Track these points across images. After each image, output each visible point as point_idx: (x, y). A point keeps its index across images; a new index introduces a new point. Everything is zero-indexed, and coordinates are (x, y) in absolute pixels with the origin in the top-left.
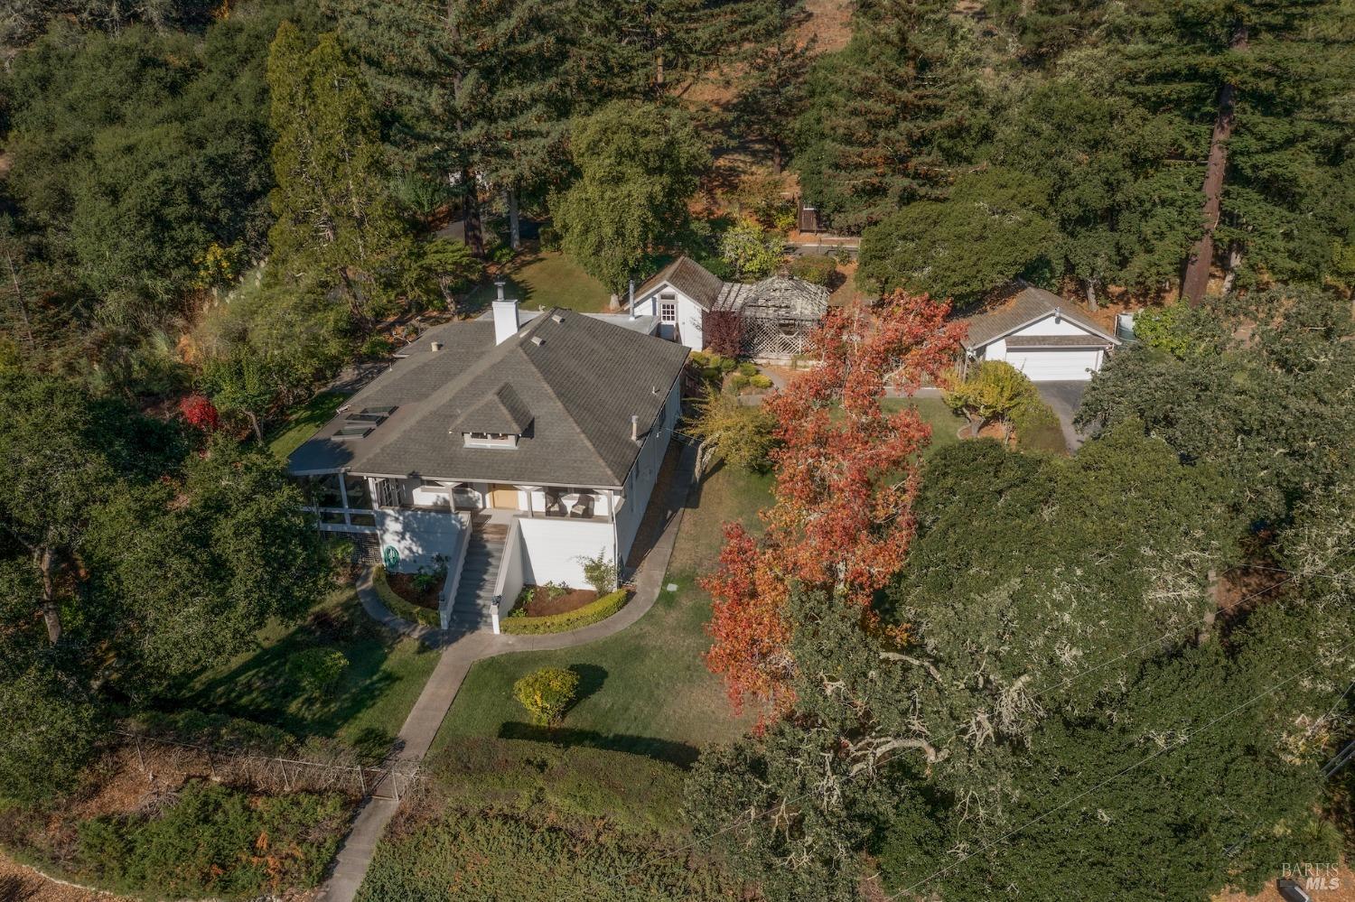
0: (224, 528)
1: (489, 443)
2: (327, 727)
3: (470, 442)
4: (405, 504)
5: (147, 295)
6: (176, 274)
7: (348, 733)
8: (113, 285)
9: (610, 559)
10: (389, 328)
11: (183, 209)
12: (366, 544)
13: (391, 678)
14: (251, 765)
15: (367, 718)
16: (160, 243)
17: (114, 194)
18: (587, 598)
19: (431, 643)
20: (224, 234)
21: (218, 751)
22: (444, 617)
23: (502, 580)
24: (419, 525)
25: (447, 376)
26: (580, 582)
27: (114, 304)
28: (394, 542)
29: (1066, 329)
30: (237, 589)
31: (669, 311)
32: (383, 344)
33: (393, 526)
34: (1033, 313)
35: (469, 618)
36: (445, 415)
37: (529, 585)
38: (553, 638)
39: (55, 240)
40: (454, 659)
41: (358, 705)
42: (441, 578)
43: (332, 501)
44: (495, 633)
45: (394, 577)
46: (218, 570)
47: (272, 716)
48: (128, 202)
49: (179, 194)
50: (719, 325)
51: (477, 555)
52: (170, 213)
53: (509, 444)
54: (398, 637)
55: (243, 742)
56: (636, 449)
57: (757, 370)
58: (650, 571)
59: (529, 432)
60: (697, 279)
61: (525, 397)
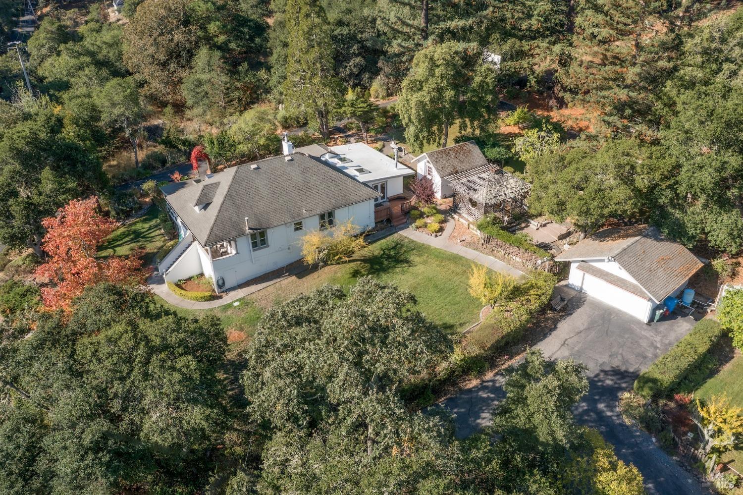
3: (193, 204)
31: (430, 171)
53: (198, 209)
56: (242, 234)
57: (444, 221)
58: (241, 293)
59: (206, 207)
60: (461, 157)
61: (218, 191)
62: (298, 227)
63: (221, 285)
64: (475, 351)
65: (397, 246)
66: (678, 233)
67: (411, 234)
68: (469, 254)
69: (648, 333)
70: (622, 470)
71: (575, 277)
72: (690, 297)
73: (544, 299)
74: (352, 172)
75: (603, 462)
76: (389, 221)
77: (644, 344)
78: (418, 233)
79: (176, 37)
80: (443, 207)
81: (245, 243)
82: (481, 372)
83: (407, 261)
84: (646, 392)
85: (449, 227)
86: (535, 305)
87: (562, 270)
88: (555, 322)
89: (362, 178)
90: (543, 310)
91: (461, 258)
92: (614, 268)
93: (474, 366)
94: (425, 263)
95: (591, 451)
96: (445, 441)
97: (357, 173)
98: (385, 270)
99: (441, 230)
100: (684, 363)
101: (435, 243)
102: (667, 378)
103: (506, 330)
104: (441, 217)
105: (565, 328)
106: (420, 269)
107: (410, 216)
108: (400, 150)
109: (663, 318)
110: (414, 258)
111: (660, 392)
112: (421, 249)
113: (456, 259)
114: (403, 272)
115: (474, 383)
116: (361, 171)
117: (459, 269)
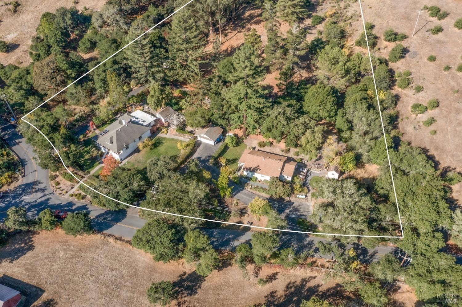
7: (87, 171)
12: (100, 149)
13: (93, 167)
15: (89, 170)
28: (103, 150)
40: (100, 166)
41: (90, 168)
45: (101, 154)
54: (97, 161)
56: (124, 147)
57: (168, 130)
58: (126, 160)
59: (112, 143)
60: (167, 111)
61: (114, 138)
62: (135, 141)
63: (121, 160)
64: (182, 160)
65: (158, 139)
66: (217, 125)
67: (160, 135)
68: (176, 137)
69: (214, 147)
70: (207, 172)
71: (199, 139)
72: (222, 137)
73: (193, 146)
74: (141, 122)
75: (204, 172)
76: (154, 133)
77: (213, 150)
78: (162, 134)
79: (58, 79)
80: (166, 126)
81: (124, 149)
82: (184, 163)
83: (162, 143)
84: (213, 159)
85: (169, 131)
86: (191, 147)
87: (196, 138)
88: (196, 149)
89: (145, 124)
90: (194, 147)
91: (174, 139)
92: (205, 136)
93: (182, 163)
94: (166, 142)
95: (202, 171)
96: (181, 175)
97: (142, 123)
98: (157, 146)
99: (167, 132)
100: (219, 152)
101: (167, 136)
102: (216, 156)
103: (187, 154)
104: (166, 129)
105: (199, 150)
106: (165, 144)
107: (159, 130)
108: (149, 108)
109: (217, 143)
110: (163, 141)
111: (215, 159)
112: (164, 139)
113: (173, 139)
114: (162, 146)
115: (183, 166)
116: (143, 121)
117: (174, 142)
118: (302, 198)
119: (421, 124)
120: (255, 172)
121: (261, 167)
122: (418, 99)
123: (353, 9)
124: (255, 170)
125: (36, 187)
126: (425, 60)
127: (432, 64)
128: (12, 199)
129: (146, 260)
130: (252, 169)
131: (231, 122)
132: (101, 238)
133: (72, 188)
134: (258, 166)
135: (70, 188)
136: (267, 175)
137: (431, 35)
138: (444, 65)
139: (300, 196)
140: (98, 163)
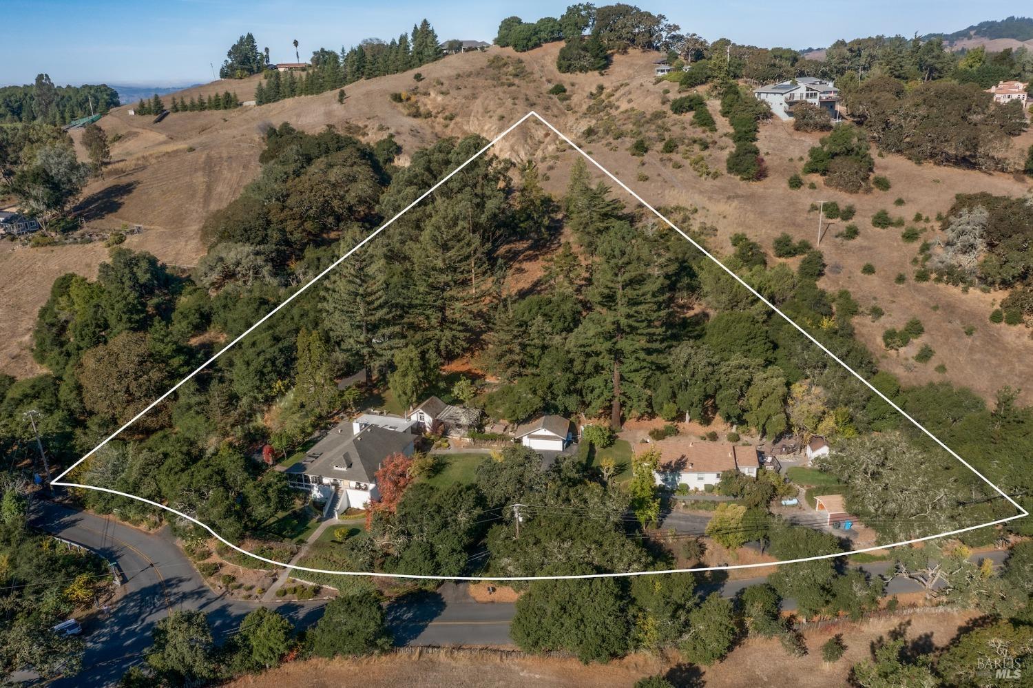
0: (270, 491)
1: (340, 469)
2: (292, 538)
3: (335, 468)
4: (320, 482)
5: (256, 399)
6: (266, 391)
7: (295, 540)
8: (245, 394)
9: (369, 501)
10: (332, 417)
11: (270, 369)
12: (308, 493)
13: (308, 528)
14: (272, 544)
15: (300, 537)
16: (261, 381)
17: (248, 364)
18: (362, 511)
19: (320, 521)
20: (282, 376)
21: (266, 540)
22: (325, 514)
23: (341, 505)
24: (323, 488)
25: (339, 444)
26: (362, 508)
27: (245, 401)
28: (316, 493)
29: (549, 433)
30: (272, 504)
31: (422, 418)
32: (330, 424)
33: (316, 489)
34: (536, 428)
35: (331, 515)
36: (330, 460)
37: (349, 507)
38: (351, 522)
39: (227, 375)
40: (325, 524)
41: (300, 533)
42: (324, 504)
43: (301, 481)
44: (336, 519)
45: (315, 503)
46: (268, 499)
47: (280, 534)
48: (251, 368)
49: (269, 364)
50: (437, 424)
51: (335, 499)
52: (265, 371)
53: (344, 469)
54: (312, 518)
55: (272, 539)
57: (447, 440)
60: (435, 405)
65: (436, 459)
68: (473, 451)
69: (565, 453)
72: (571, 436)
78: (438, 450)
80: (439, 433)
83: (448, 464)
85: (450, 442)
91: (468, 454)
94: (456, 461)
98: (441, 471)
99: (448, 445)
101: (451, 451)
104: (443, 439)
106: (456, 464)
107: (428, 443)
109: (568, 445)
112: (447, 456)
113: (466, 455)
114: (451, 468)
118: (793, 506)
119: (912, 361)
120: (682, 469)
121: (691, 458)
122: (883, 327)
123: (698, 221)
124: (679, 466)
125: (175, 590)
126: (858, 273)
127: (872, 277)
128: (116, 628)
129: (547, 677)
130: (673, 464)
131: (588, 398)
132: (409, 657)
133: (275, 580)
134: (683, 457)
135: (269, 580)
136: (710, 470)
137: (845, 242)
138: (893, 277)
139: (789, 502)
140: (315, 520)
